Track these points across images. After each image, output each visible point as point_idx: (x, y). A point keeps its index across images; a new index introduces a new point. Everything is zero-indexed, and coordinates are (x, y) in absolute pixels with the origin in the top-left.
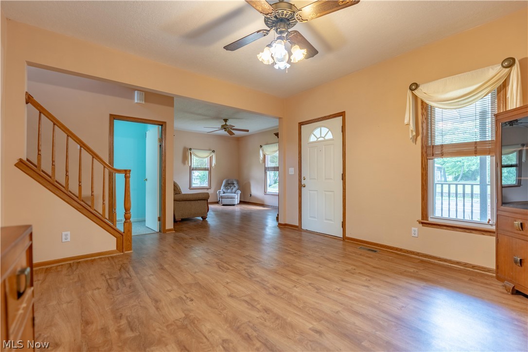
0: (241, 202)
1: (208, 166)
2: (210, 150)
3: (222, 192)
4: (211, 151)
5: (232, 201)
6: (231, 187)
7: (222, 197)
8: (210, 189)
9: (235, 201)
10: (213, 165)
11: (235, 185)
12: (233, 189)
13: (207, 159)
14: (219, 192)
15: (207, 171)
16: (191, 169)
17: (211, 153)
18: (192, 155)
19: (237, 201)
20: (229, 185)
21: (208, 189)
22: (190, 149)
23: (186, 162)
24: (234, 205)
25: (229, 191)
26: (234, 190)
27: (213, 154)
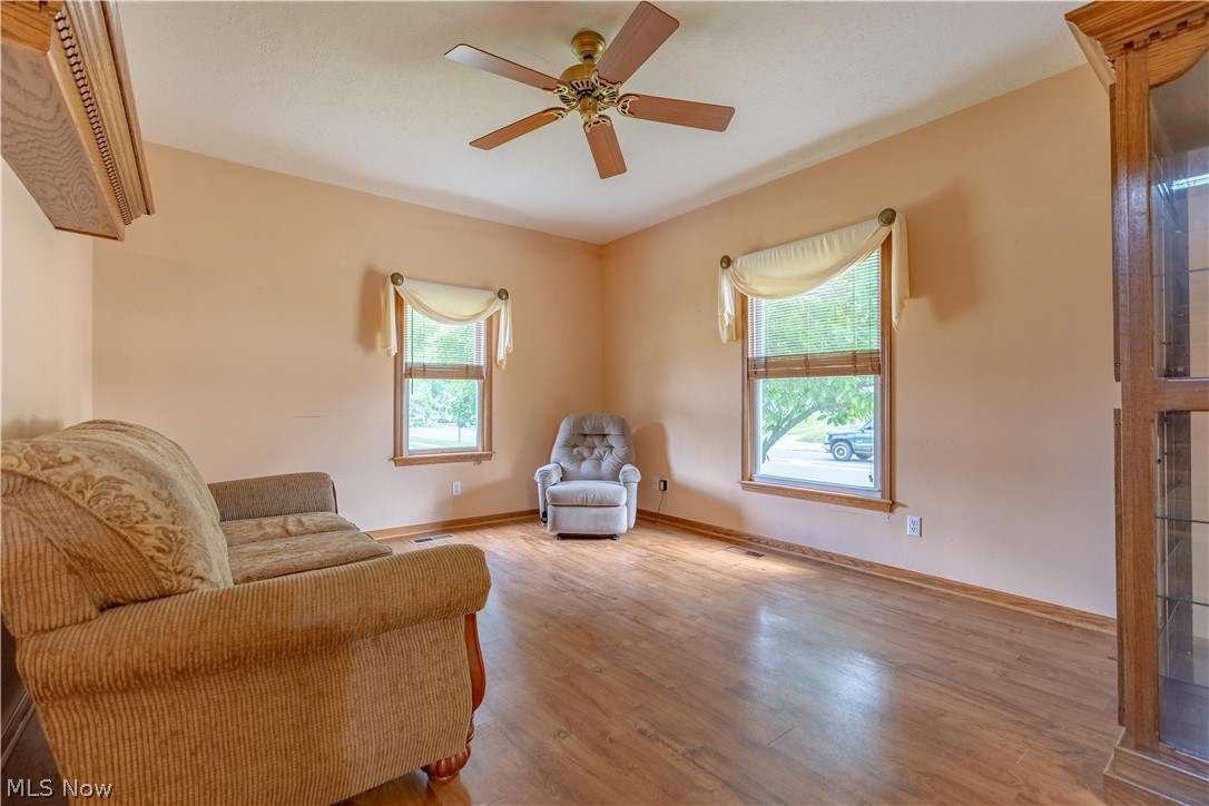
0: (647, 519)
1: (476, 358)
2: (486, 288)
3: (555, 477)
4: (491, 294)
5: (607, 518)
6: (592, 448)
7: (558, 501)
8: (489, 457)
9: (615, 519)
10: (501, 355)
11: (613, 441)
12: (600, 459)
13: (473, 325)
14: (546, 474)
15: (476, 382)
16: (404, 372)
17: (491, 301)
18: (408, 309)
19: (624, 518)
20: (585, 439)
21: (477, 459)
22: (396, 278)
23: (379, 337)
24: (612, 537)
25: (586, 466)
26: (608, 463)
27: (499, 305)
